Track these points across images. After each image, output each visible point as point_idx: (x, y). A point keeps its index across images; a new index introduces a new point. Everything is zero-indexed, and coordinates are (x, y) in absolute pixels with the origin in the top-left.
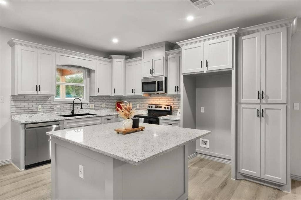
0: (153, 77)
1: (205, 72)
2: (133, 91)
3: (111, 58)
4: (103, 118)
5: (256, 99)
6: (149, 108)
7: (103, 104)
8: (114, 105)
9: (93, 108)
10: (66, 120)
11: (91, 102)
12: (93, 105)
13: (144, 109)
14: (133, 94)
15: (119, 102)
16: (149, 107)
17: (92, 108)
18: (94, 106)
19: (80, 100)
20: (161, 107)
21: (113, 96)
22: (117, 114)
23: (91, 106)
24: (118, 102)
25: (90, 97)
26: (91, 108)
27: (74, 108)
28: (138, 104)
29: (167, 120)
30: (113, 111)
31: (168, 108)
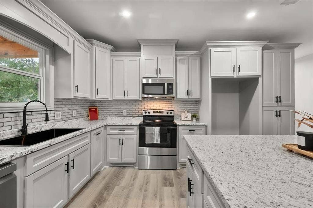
0: (158, 78)
1: (235, 77)
2: (126, 93)
3: (92, 44)
4: (93, 133)
5: (274, 103)
6: (144, 114)
7: (74, 111)
8: (85, 112)
9: (60, 118)
10: (32, 152)
11: (57, 109)
12: (60, 113)
13: (134, 115)
14: (126, 98)
15: (92, 107)
16: (146, 113)
17: (58, 118)
18: (61, 115)
19: (44, 104)
20: (162, 112)
21: (94, 99)
22: (105, 124)
23: (57, 114)
24: (90, 108)
25: (56, 100)
26: (56, 118)
27: (27, 121)
28: (124, 109)
29: (189, 126)
30: (86, 120)
31: (171, 113)
